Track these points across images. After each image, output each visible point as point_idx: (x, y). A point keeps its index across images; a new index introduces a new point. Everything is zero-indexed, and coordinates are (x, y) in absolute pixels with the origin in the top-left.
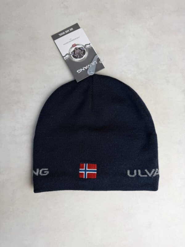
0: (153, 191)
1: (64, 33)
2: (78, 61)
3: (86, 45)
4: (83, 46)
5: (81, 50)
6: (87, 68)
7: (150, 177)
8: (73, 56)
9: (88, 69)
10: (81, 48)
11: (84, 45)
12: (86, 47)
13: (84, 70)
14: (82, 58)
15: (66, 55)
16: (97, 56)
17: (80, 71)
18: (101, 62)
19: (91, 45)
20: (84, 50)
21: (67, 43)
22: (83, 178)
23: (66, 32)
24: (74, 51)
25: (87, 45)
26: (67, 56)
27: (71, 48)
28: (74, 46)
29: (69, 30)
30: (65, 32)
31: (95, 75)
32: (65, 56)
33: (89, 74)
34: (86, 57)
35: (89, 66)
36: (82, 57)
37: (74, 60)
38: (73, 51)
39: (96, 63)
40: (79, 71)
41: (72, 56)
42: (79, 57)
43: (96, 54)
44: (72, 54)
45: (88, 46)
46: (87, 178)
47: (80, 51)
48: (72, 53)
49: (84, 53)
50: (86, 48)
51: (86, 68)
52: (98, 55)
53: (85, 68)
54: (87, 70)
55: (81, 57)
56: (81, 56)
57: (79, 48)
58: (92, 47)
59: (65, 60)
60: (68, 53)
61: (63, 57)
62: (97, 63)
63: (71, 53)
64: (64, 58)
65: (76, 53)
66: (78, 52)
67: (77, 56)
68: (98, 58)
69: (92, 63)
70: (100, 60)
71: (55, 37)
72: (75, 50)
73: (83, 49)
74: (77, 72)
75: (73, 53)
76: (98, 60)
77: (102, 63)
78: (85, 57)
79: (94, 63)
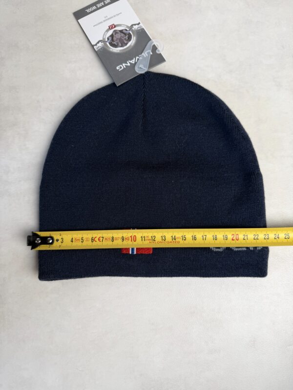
0: (258, 277)
1: (94, 8)
2: (119, 51)
3: (132, 25)
4: (127, 27)
5: (125, 34)
6: (134, 63)
7: (252, 250)
8: (110, 43)
9: (136, 63)
10: (124, 31)
11: (130, 25)
12: (133, 29)
13: (129, 65)
14: (125, 47)
15: (98, 43)
16: (153, 42)
17: (123, 68)
18: (159, 51)
19: (141, 24)
20: (130, 33)
21: (99, 23)
22: (129, 254)
23: (99, 6)
24: (112, 36)
25: (135, 25)
26: (100, 44)
27: (107, 31)
28: (111, 27)
29: (104, 3)
30: (96, 6)
31: (148, 73)
32: (96, 45)
33: (137, 71)
34: (132, 45)
35: (138, 59)
36: (126, 44)
37: (111, 50)
38: (110, 36)
39: (149, 52)
40: (121, 67)
41: (108, 44)
42: (120, 45)
43: (150, 40)
44: (109, 41)
45: (135, 27)
46: (135, 253)
47: (123, 35)
48: (108, 39)
49: (130, 38)
50: (132, 31)
51: (133, 61)
52: (153, 40)
53: (131, 62)
54: (133, 65)
55: (123, 45)
56: (124, 43)
57: (121, 31)
58: (143, 29)
59: (96, 50)
60: (102, 39)
61: (93, 46)
62: (151, 53)
63: (106, 40)
64: (95, 47)
65: (115, 39)
66: (119, 37)
67: (117, 43)
68: (154, 46)
69: (143, 54)
70: (156, 48)
71: (80, 14)
72: (114, 34)
73: (128, 32)
74: (118, 68)
75: (110, 38)
76: (154, 48)
77: (160, 54)
78: (130, 45)
79: (147, 53)
